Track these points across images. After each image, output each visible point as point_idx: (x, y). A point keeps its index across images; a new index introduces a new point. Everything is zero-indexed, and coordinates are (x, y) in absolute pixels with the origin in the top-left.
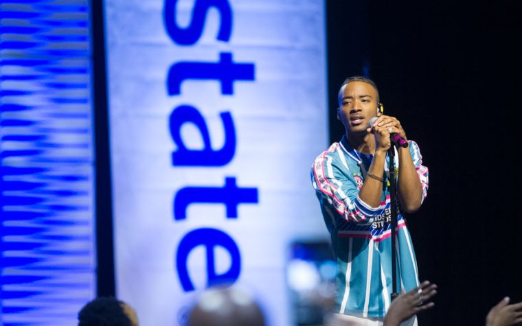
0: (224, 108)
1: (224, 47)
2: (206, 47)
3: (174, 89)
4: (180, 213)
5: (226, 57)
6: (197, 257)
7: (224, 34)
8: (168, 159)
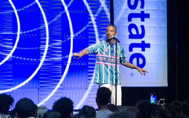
0: (142, 25)
1: (142, 10)
2: (138, 10)
3: (130, 20)
4: (131, 50)
5: (143, 12)
6: (135, 60)
7: (142, 7)
8: (128, 37)
